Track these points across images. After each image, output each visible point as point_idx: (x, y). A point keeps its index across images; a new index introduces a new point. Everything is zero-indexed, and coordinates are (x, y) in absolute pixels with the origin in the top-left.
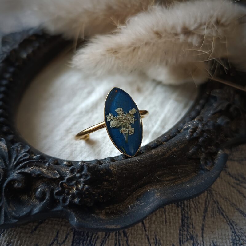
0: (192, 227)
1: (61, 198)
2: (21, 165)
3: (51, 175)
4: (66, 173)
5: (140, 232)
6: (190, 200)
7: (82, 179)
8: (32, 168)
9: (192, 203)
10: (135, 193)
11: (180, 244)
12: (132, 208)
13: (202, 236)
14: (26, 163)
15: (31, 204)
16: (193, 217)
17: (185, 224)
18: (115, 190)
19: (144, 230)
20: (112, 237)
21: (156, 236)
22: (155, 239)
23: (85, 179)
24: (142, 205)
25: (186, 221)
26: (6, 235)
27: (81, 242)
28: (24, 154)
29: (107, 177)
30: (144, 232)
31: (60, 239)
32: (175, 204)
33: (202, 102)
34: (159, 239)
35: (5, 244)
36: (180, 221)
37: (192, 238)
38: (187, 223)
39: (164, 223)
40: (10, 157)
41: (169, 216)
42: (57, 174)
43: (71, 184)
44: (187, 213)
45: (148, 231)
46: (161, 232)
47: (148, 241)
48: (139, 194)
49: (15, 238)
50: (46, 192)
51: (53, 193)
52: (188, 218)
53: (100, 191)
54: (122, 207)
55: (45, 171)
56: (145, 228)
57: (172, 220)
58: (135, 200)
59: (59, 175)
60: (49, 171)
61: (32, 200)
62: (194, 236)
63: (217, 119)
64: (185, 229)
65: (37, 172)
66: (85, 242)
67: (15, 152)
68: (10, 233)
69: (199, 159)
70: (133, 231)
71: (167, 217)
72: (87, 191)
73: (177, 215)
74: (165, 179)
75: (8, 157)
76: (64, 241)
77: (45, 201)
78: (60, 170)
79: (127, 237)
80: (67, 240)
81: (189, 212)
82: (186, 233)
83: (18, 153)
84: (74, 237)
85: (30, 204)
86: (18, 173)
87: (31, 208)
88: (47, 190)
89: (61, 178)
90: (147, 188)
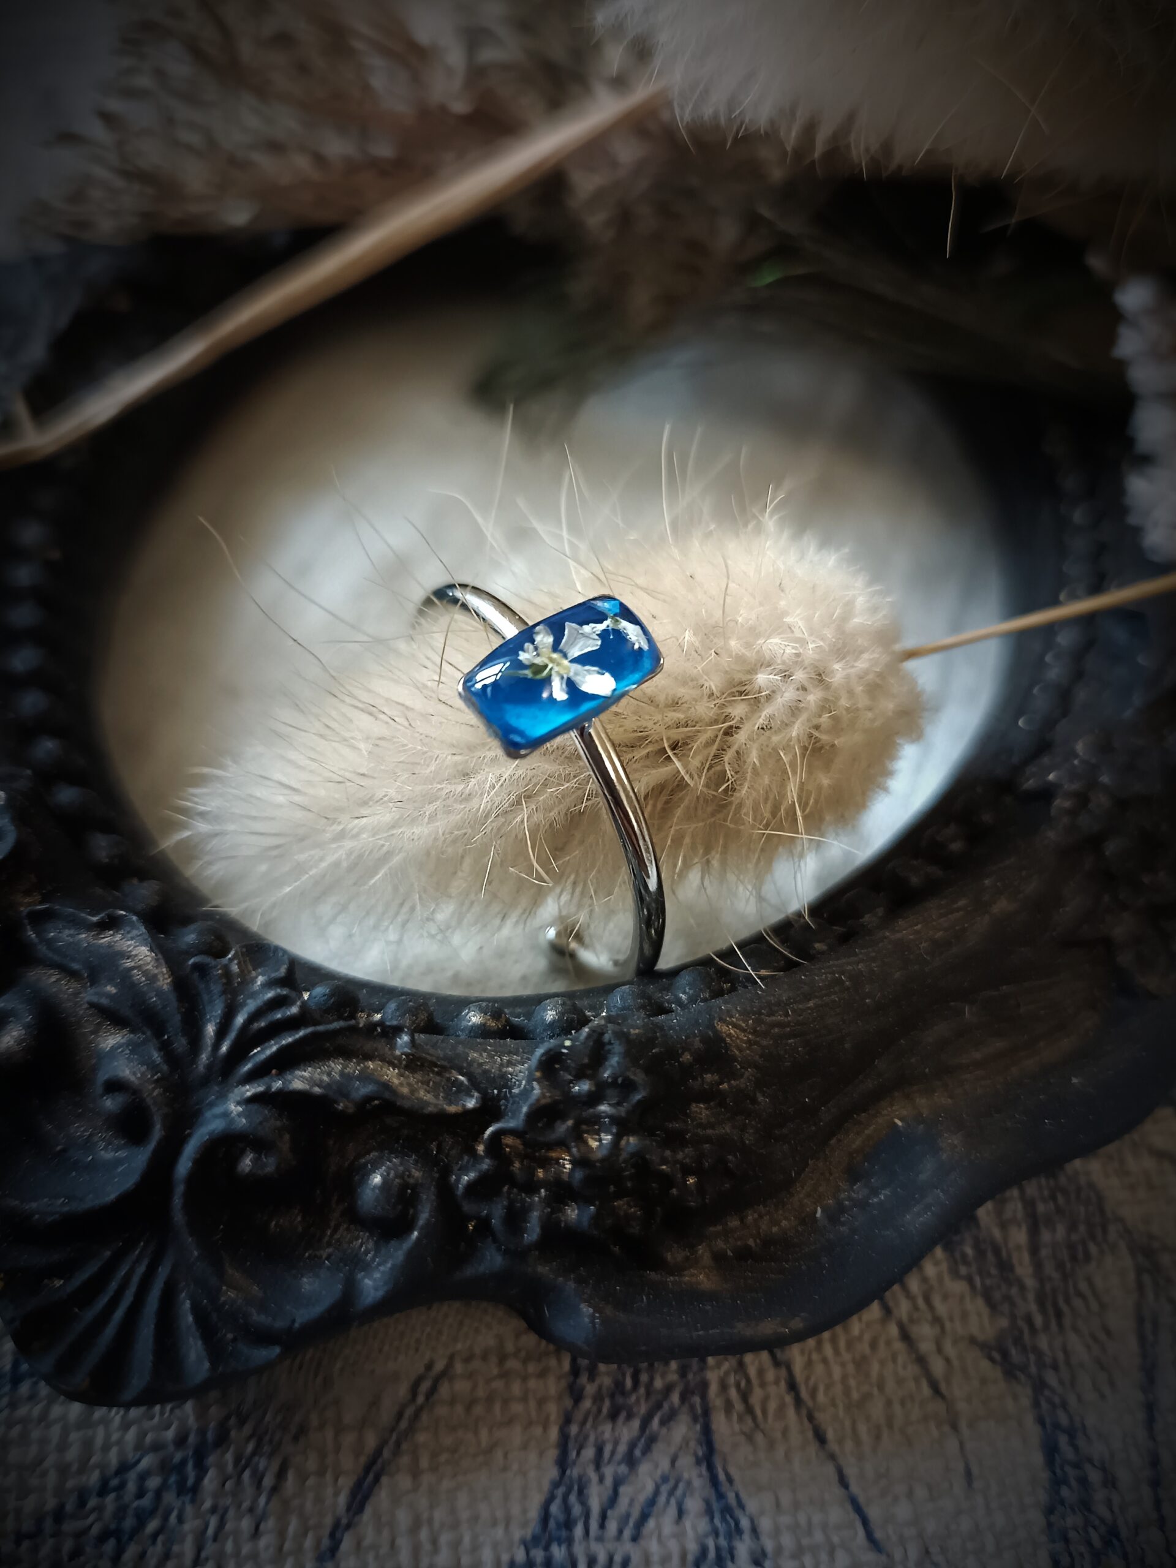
1: (497, 1213)
2: (263, 1052)
3: (430, 1098)
4: (503, 1076)
7: (604, 1108)
8: (323, 1065)
10: (839, 1141)
12: (833, 1218)
15: (333, 1250)
24: (882, 1203)
28: (270, 995)
29: (708, 1077)
42: (463, 1091)
43: (549, 1135)
48: (854, 1146)
50: (414, 1189)
51: (453, 1189)
53: (685, 1155)
54: (786, 1218)
55: (396, 1081)
58: (843, 1179)
59: (476, 1094)
60: (419, 1076)
65: (356, 1089)
67: (216, 987)
74: (965, 1059)
75: (178, 1018)
77: (416, 1233)
78: (470, 1065)
83: (232, 989)
85: (327, 1253)
87: (342, 1275)
88: (417, 1174)
89: (490, 1110)
90: (889, 1109)
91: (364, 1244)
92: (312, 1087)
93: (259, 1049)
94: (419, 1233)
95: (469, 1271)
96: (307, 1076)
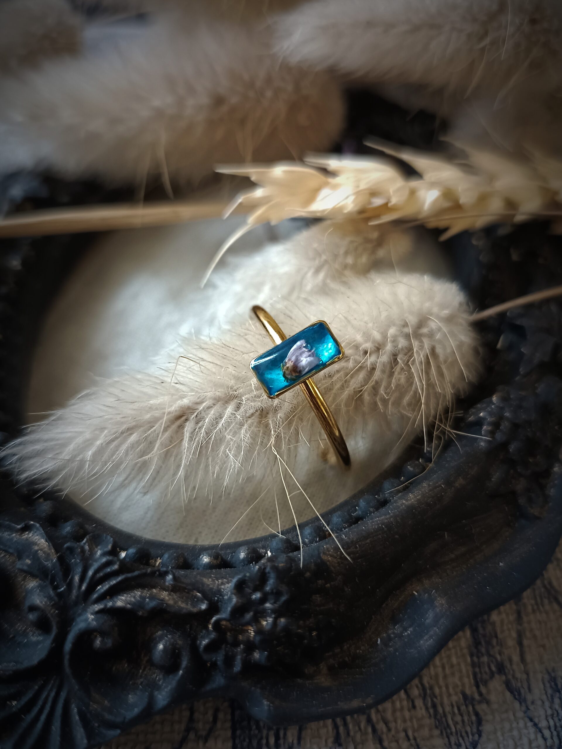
0: (498, 644)
1: (219, 658)
2: (101, 589)
3: (183, 605)
4: (220, 591)
11: (478, 687)
12: (386, 643)
16: (494, 617)
17: (481, 637)
22: (420, 686)
25: (481, 631)
29: (320, 582)
34: (429, 684)
36: (468, 633)
38: (485, 636)
42: (200, 601)
43: (243, 620)
47: (407, 693)
50: (179, 650)
51: (198, 648)
52: (483, 622)
53: (311, 621)
55: (167, 598)
59: (207, 602)
60: (178, 595)
61: (141, 671)
62: (505, 664)
64: (483, 650)
65: (148, 603)
67: (78, 558)
74: (446, 559)
75: (60, 572)
77: (181, 672)
78: (203, 586)
82: (485, 659)
83: (86, 558)
85: (139, 682)
87: (147, 693)
88: (180, 642)
89: (214, 608)
90: (411, 587)
91: (158, 676)
92: (126, 604)
93: (100, 586)
94: (183, 672)
95: (209, 687)
96: (124, 599)
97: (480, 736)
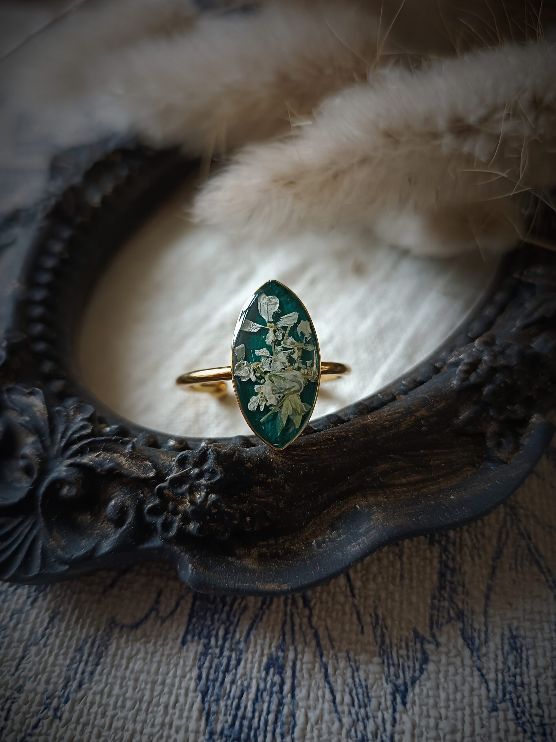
0: (463, 592)
1: (159, 521)
3: (136, 471)
4: (170, 465)
5: (342, 599)
6: (461, 529)
7: (203, 481)
8: (97, 454)
9: (466, 535)
10: (328, 512)
11: (431, 628)
12: (319, 546)
13: (486, 613)
14: (85, 444)
15: (99, 531)
16: (467, 567)
17: (447, 583)
18: (281, 504)
19: (349, 594)
20: (278, 606)
21: (376, 608)
22: (373, 615)
23: (209, 480)
24: (341, 540)
25: (449, 577)
26: (49, 597)
27: (208, 615)
28: (82, 424)
29: (262, 475)
30: (350, 599)
31: (162, 608)
32: (426, 537)
33: (499, 297)
34: (383, 615)
35: (47, 614)
36: (435, 577)
37: (460, 615)
38: (452, 583)
39: (398, 579)
40: (53, 431)
41: (411, 564)
42: (150, 469)
43: (180, 491)
44: (453, 559)
45: (358, 598)
46: (389, 601)
47: (359, 619)
48: (336, 515)
49: (69, 603)
50: (127, 508)
51: (143, 510)
52: (453, 571)
53: (245, 507)
54: (298, 543)
55: (124, 462)
56: (352, 591)
57: (415, 574)
58: (328, 529)
59: (154, 471)
60: (134, 461)
61: (100, 524)
62: (466, 612)
63: (534, 339)
64: (446, 595)
65: (108, 464)
66: (216, 616)
67: (63, 419)
68: (58, 592)
69: (483, 435)
70: (325, 596)
71: (406, 566)
72: (215, 508)
73: (428, 562)
74: (397, 482)
75: (48, 431)
76: (172, 613)
77: (125, 526)
78: (158, 460)
79: (310, 610)
80: (179, 610)
81: (458, 558)
82: (446, 604)
83: (69, 421)
84: (193, 604)
85: (96, 532)
86: (71, 465)
87: (97, 541)
88: (129, 502)
89: (159, 477)
90: (354, 500)
93: (74, 446)
96: (89, 457)
97: (421, 673)
